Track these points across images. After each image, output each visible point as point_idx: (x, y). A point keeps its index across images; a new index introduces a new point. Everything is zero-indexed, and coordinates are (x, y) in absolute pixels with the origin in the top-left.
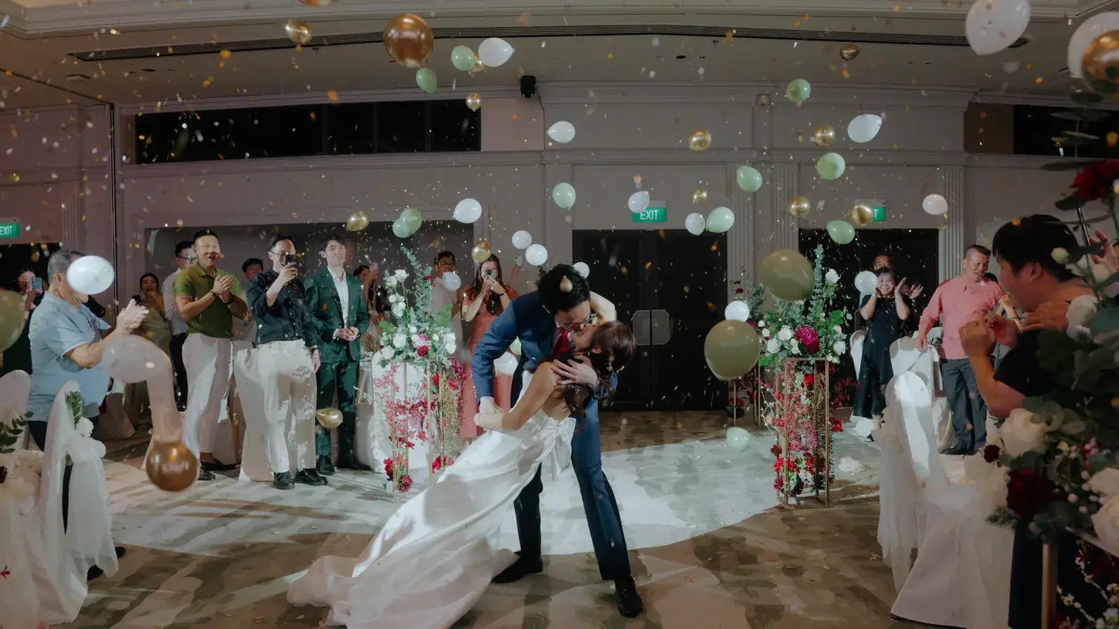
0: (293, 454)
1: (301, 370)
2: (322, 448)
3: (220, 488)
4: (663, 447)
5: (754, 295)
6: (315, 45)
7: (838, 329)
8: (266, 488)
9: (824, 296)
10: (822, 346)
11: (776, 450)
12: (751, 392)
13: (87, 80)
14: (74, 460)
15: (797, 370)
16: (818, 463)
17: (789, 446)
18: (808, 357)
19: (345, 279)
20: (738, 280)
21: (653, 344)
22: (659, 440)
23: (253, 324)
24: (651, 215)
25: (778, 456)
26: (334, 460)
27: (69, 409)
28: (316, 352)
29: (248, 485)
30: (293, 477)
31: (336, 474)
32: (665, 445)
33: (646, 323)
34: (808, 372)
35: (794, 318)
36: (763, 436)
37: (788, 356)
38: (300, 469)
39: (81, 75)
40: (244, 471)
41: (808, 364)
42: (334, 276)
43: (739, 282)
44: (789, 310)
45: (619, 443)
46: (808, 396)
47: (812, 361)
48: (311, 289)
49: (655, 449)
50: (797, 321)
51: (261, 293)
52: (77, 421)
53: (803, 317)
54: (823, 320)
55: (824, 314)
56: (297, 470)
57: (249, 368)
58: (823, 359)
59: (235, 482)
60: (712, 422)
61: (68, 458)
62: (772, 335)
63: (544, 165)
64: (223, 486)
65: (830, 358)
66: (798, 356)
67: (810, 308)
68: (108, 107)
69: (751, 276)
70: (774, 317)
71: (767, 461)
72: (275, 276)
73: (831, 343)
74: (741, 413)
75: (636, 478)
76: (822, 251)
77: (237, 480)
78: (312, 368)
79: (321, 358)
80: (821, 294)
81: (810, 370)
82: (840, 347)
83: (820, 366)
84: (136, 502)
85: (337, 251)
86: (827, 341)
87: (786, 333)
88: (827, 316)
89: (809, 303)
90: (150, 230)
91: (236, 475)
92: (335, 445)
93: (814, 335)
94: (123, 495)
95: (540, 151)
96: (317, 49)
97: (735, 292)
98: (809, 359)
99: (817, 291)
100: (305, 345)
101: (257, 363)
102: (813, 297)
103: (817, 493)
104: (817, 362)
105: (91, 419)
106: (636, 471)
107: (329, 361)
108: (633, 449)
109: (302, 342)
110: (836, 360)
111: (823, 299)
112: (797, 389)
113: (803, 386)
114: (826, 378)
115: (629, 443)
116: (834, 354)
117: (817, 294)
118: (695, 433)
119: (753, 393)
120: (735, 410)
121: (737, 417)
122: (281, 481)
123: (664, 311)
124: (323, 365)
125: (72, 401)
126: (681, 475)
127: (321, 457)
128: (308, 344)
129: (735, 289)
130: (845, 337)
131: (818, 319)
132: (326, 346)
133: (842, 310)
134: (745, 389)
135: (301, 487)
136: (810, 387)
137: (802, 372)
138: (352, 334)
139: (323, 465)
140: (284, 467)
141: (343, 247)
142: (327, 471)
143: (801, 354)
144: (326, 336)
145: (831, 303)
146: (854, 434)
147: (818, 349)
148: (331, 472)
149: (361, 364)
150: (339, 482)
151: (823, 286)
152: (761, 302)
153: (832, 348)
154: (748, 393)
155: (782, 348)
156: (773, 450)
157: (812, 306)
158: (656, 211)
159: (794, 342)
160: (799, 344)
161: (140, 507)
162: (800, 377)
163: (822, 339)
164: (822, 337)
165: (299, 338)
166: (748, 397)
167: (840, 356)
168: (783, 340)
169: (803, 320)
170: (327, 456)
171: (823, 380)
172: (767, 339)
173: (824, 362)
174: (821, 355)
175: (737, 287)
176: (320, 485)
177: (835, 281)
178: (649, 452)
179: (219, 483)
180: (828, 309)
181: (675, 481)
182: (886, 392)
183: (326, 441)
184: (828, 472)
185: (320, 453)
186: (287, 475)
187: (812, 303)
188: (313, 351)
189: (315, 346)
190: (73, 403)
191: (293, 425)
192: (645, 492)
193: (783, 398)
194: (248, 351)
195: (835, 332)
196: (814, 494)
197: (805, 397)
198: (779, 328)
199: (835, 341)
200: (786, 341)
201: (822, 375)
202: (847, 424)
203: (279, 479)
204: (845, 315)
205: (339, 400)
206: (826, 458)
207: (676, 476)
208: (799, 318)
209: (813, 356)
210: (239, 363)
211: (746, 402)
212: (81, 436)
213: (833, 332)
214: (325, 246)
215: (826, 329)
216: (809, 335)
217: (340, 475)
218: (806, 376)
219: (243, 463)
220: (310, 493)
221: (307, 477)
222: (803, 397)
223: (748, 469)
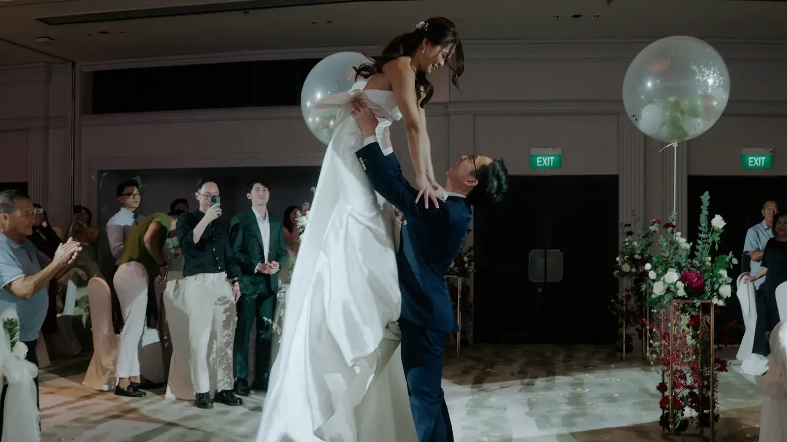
0: (213, 377)
1: (222, 300)
2: (241, 371)
3: (148, 404)
4: (554, 379)
5: (644, 237)
6: (246, 9)
7: (724, 273)
8: (187, 406)
9: (710, 241)
10: (708, 289)
11: (662, 387)
12: (640, 328)
13: (51, 41)
14: (9, 380)
15: (683, 311)
16: (703, 402)
17: (675, 386)
18: (694, 299)
19: (267, 218)
20: (629, 223)
21: (548, 281)
22: (550, 372)
23: (181, 259)
24: (547, 161)
25: (664, 394)
26: (250, 381)
27: (6, 334)
28: (237, 284)
29: (174, 403)
30: (212, 397)
31: (252, 396)
32: (557, 377)
33: (541, 261)
34: (694, 313)
35: (680, 261)
36: (651, 371)
37: (674, 298)
38: (219, 390)
39: (49, 38)
40: (171, 389)
41: (693, 305)
42: (258, 215)
43: (629, 225)
44: (675, 254)
45: (512, 374)
46: (693, 337)
47: (698, 304)
48: (236, 226)
49: (547, 381)
50: (683, 265)
51: (189, 231)
52: (13, 344)
53: (689, 260)
54: (708, 264)
55: (710, 258)
56: (216, 390)
57: (176, 297)
58: (709, 301)
59: (161, 400)
60: (602, 356)
61: (5, 379)
62: (659, 277)
63: (449, 115)
64: (151, 403)
65: (715, 301)
66: (683, 298)
67: (696, 253)
68: (70, 65)
69: (642, 219)
70: (661, 260)
71: (653, 395)
72: (202, 215)
73: (716, 286)
74: (629, 349)
75: (527, 409)
76: (708, 197)
77: (164, 397)
78: (233, 299)
79: (241, 289)
80: (707, 239)
81: (695, 311)
82: (726, 291)
83: (706, 308)
84: (72, 415)
85: (261, 193)
86: (713, 284)
87: (672, 276)
88: (712, 261)
89: (695, 248)
90: (103, 171)
91: (164, 392)
92: (252, 368)
93: (699, 278)
94: (64, 408)
95: (447, 103)
96: (248, 13)
97: (625, 234)
98: (695, 301)
99: (703, 236)
100: (227, 277)
101: (184, 293)
102: (699, 242)
103: (702, 431)
104: (702, 304)
105: (26, 343)
106: (528, 402)
107: (248, 293)
108: (526, 381)
109: (224, 275)
110: (721, 303)
111: (709, 244)
112: (683, 330)
113: (688, 326)
114: (711, 318)
115: (522, 374)
116: (720, 297)
117: (703, 239)
118: (586, 367)
119: (642, 330)
120: (624, 345)
121: (627, 352)
122: (202, 401)
123: (558, 250)
124: (243, 296)
125: (8, 326)
126: (570, 408)
127: (239, 379)
128: (229, 277)
129: (625, 231)
130: (730, 280)
131: (704, 263)
132: (246, 279)
133: (728, 255)
134: (634, 326)
135: (218, 407)
136: (696, 329)
137: (687, 314)
138: (273, 268)
139: (240, 388)
140: (204, 387)
141: (267, 189)
142: (242, 393)
143: (686, 296)
144: (247, 269)
145: (717, 247)
146: (741, 372)
147: (703, 292)
148: (246, 393)
149: (278, 295)
150: (252, 403)
151: (709, 231)
152: (649, 245)
153: (717, 290)
154: (637, 329)
155: (668, 290)
156: (658, 388)
157: (698, 251)
158: (552, 158)
159: (680, 285)
160: (685, 286)
161: (77, 420)
162: (685, 319)
163: (708, 283)
164: (707, 280)
165: (221, 271)
166: (637, 333)
167: (725, 299)
168: (670, 282)
169: (689, 263)
170: (244, 378)
171: (708, 320)
172: (654, 281)
173: (710, 304)
174: (706, 298)
175: (627, 229)
176: (236, 405)
177: (721, 227)
178: (540, 382)
179: (148, 401)
180: (713, 253)
181: (564, 413)
182: (770, 338)
183: (244, 365)
184: (713, 411)
185: (238, 375)
186: (206, 395)
187: (698, 247)
188: (233, 283)
189: (236, 279)
190: (10, 329)
191: (214, 349)
192: (535, 423)
193: (669, 339)
194: (177, 282)
195: (721, 276)
196: (698, 432)
197: (690, 337)
198: (665, 271)
199: (720, 285)
200: (672, 284)
201: (707, 316)
202: (733, 362)
203: (200, 399)
204: (731, 260)
205: (257, 328)
206: (710, 397)
207: (566, 409)
208: (686, 262)
209: (698, 299)
210: (168, 292)
211: (635, 338)
212: (16, 358)
213: (718, 276)
214: (251, 188)
215: (712, 272)
216: (694, 278)
217: (256, 396)
218: (692, 317)
219: (169, 383)
220: (225, 413)
221: (225, 398)
222: (689, 337)
223: (635, 404)
